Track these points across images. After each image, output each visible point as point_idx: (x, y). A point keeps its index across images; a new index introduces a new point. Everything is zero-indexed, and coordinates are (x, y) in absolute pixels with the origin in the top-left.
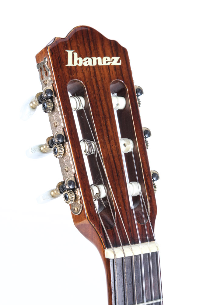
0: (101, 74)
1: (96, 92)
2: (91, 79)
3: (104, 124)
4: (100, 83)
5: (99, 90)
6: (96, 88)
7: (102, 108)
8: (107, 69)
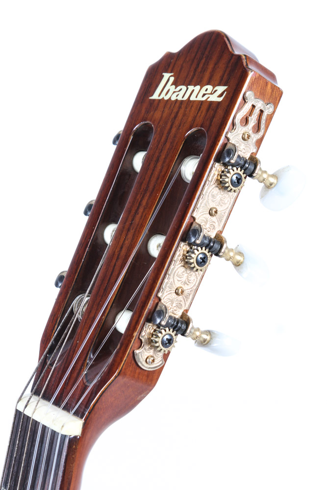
0: (184, 115)
1: (160, 146)
2: (166, 123)
3: (140, 200)
4: (174, 130)
5: (165, 143)
6: (163, 140)
7: (152, 174)
8: (197, 108)
